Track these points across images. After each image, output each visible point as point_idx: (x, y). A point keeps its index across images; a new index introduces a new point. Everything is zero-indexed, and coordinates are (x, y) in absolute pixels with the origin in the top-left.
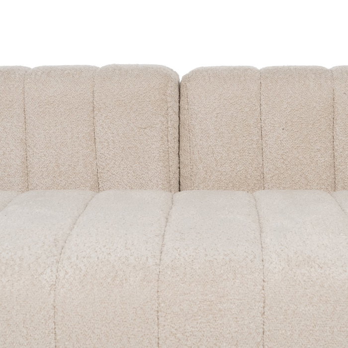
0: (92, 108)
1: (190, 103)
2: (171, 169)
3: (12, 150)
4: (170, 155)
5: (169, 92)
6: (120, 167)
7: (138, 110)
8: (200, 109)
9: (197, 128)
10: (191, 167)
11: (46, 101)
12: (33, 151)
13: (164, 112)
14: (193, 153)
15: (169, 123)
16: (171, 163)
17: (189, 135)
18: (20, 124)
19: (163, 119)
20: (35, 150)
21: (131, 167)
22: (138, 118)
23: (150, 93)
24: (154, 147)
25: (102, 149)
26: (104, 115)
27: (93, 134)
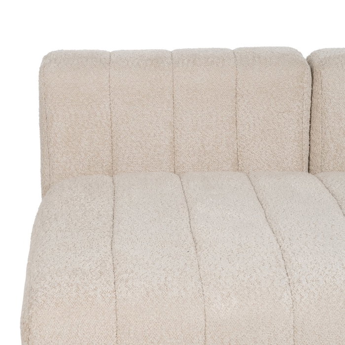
0: (235, 95)
1: (324, 89)
2: (304, 148)
3: (162, 132)
4: (304, 135)
5: (306, 79)
6: (259, 147)
7: (278, 96)
8: (333, 95)
9: (330, 111)
10: (323, 146)
11: (194, 88)
12: (181, 133)
13: (301, 98)
14: (325, 133)
15: (304, 107)
16: (304, 143)
17: (321, 117)
18: (170, 109)
19: (299, 104)
20: (183, 132)
21: (269, 146)
22: (277, 103)
23: (289, 80)
24: (290, 129)
25: (243, 130)
26: (246, 101)
27: (235, 117)
